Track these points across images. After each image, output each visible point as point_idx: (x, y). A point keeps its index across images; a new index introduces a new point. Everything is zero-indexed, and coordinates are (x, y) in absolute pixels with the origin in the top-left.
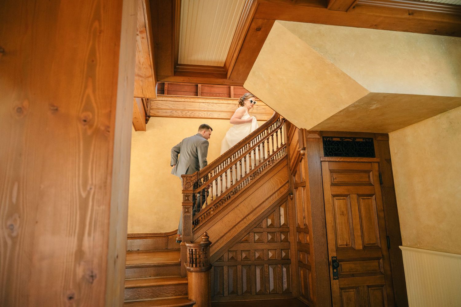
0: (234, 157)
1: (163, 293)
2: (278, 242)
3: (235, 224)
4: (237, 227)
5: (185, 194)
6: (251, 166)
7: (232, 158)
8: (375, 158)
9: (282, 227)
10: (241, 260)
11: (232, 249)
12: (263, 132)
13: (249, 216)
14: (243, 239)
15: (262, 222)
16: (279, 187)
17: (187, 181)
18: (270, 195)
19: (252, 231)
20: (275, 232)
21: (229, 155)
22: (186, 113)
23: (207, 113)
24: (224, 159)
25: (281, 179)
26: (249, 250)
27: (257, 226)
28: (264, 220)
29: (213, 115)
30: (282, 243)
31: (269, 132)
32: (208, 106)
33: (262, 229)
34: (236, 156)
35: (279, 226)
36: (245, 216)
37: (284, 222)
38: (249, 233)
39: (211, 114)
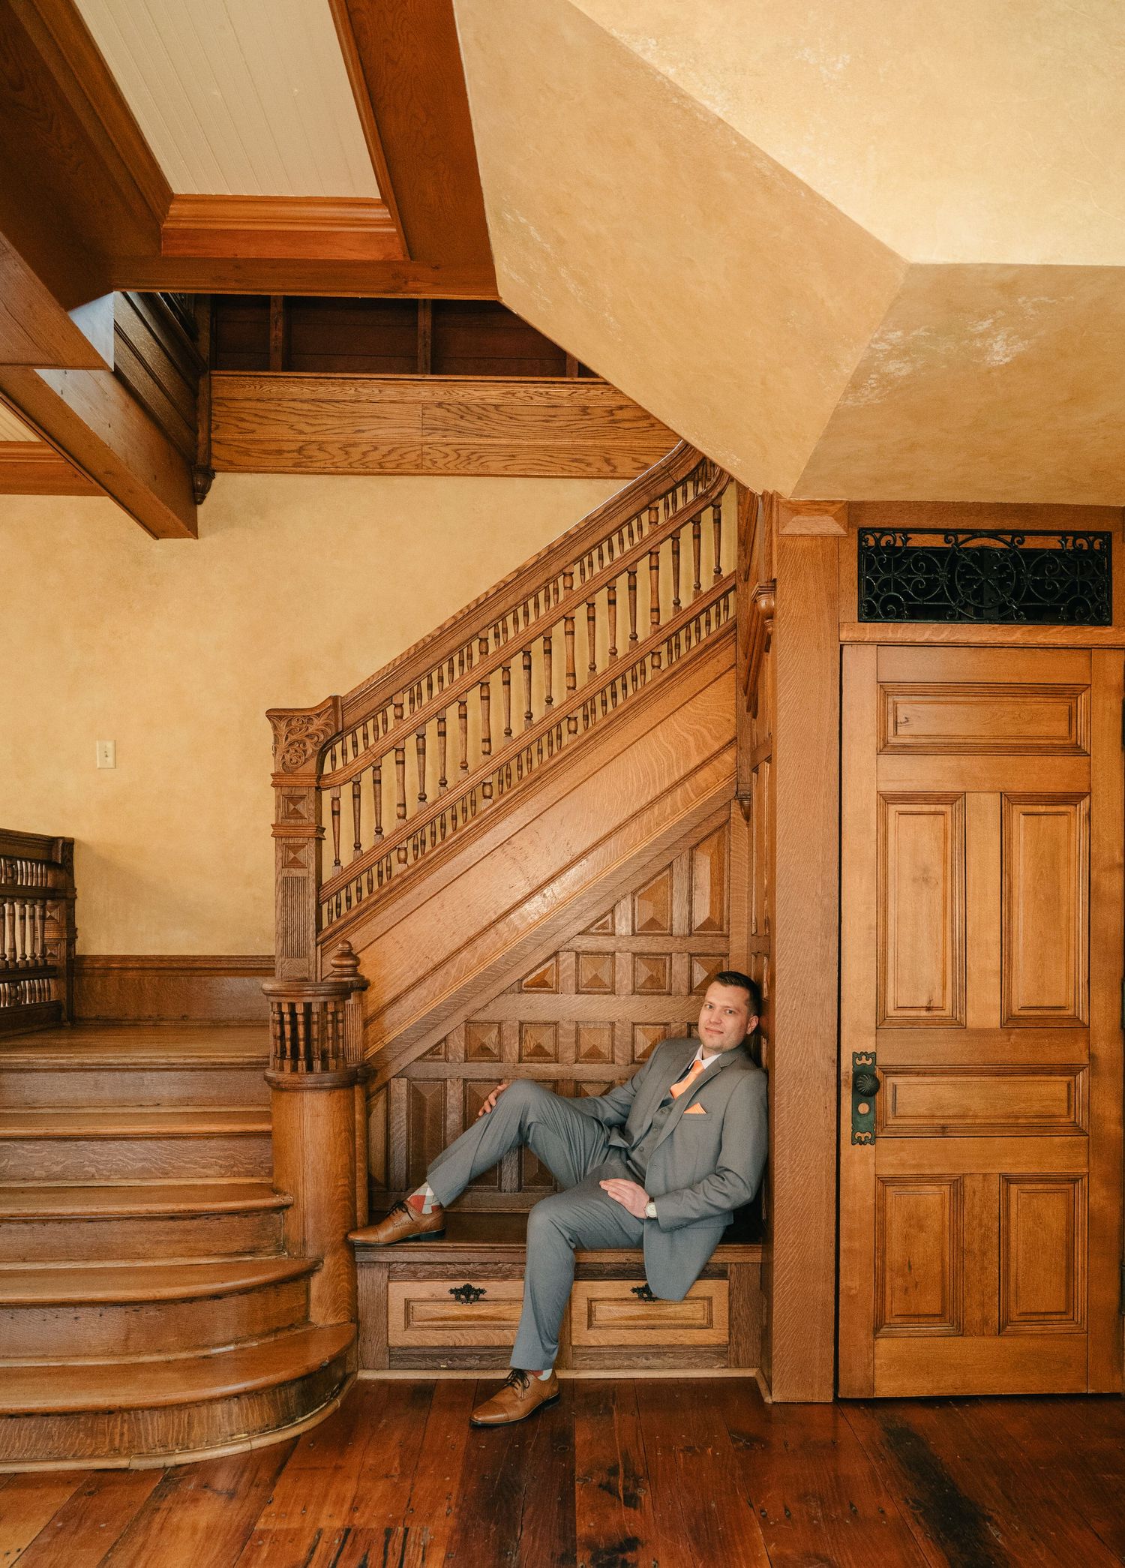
0: (497, 636)
1: (186, 1162)
2: (679, 993)
3: (494, 917)
4: (500, 926)
5: (286, 791)
6: (574, 675)
7: (491, 640)
8: (1109, 630)
9: (699, 935)
10: (516, 1058)
11: (481, 1017)
12: (634, 523)
13: (552, 886)
14: (534, 975)
15: (612, 911)
16: (692, 766)
17: (292, 738)
18: (649, 798)
19: (567, 947)
20: (665, 954)
21: (475, 627)
22: (364, 454)
23: (455, 451)
24: (452, 642)
25: (705, 732)
26: (556, 1023)
27: (588, 928)
28: (624, 902)
29: (482, 460)
30: (694, 997)
31: (661, 520)
32: (462, 417)
33: (612, 940)
34: (505, 631)
35: (687, 931)
36: (536, 883)
37: (707, 915)
38: (556, 954)
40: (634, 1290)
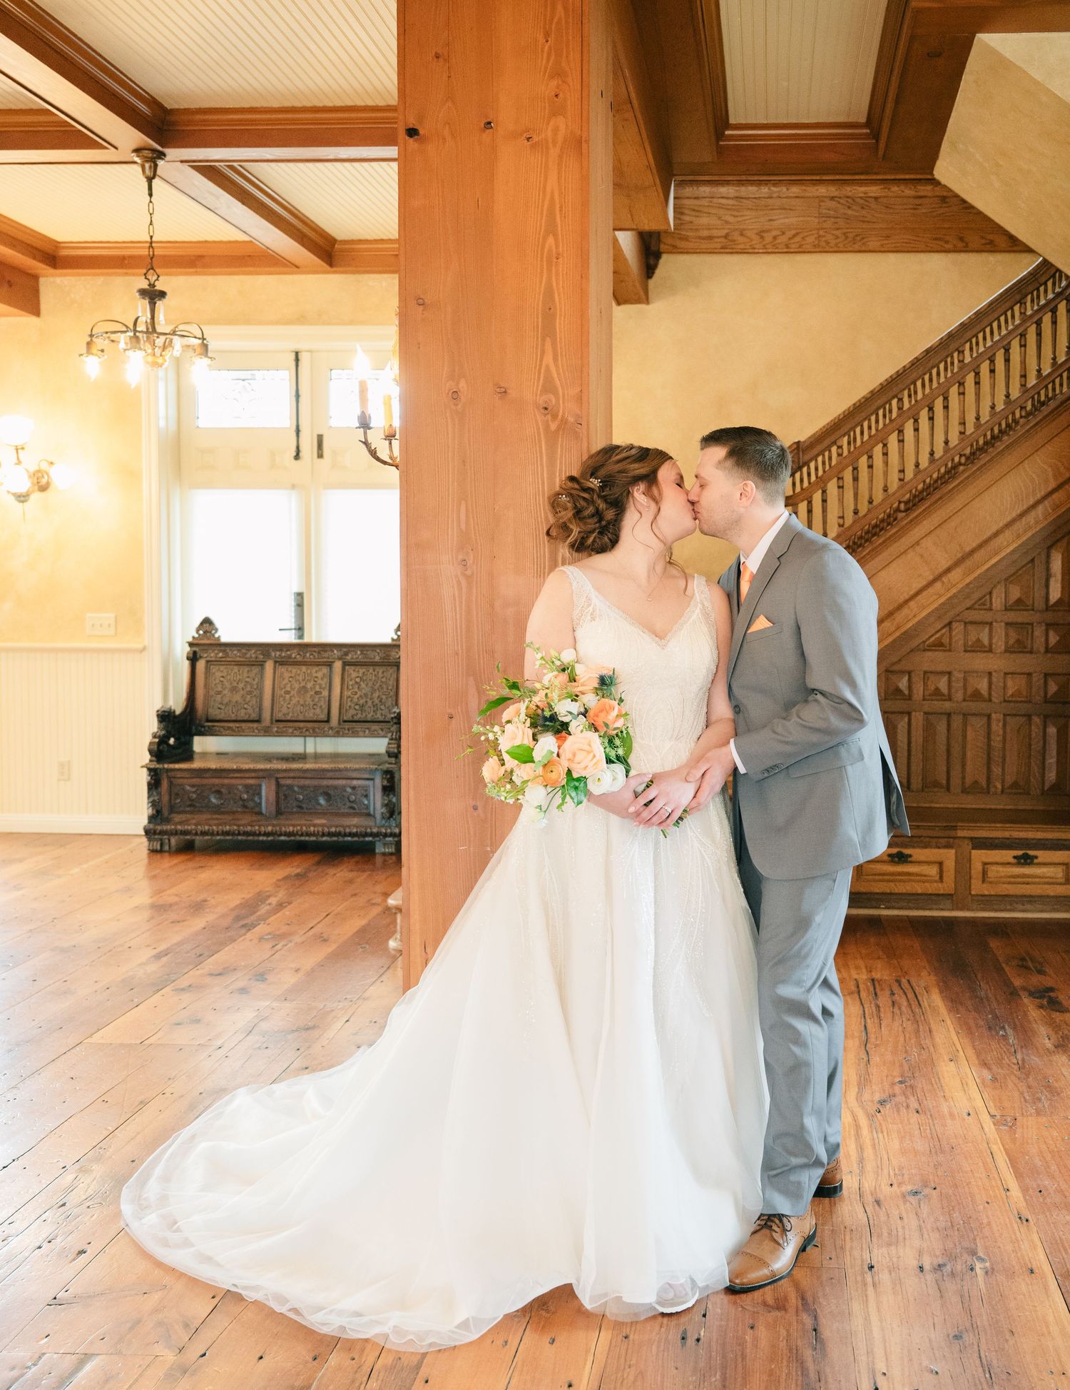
0: (910, 396)
2: (1038, 652)
3: (907, 597)
4: (912, 604)
6: (964, 424)
7: (906, 400)
9: (1054, 611)
10: (922, 698)
11: (896, 668)
13: (949, 575)
14: (933, 639)
15: (990, 593)
16: (1050, 489)
18: (1019, 512)
19: (958, 618)
20: (1028, 624)
21: (895, 390)
23: (844, 234)
24: (879, 401)
25: (1060, 464)
26: (950, 673)
27: (973, 605)
28: (999, 586)
29: (865, 240)
30: (1049, 655)
32: (849, 207)
33: (990, 613)
34: (916, 392)
35: (1044, 607)
36: (937, 573)
37: (1059, 596)
38: (950, 624)
39: (858, 238)
40: (1015, 857)
